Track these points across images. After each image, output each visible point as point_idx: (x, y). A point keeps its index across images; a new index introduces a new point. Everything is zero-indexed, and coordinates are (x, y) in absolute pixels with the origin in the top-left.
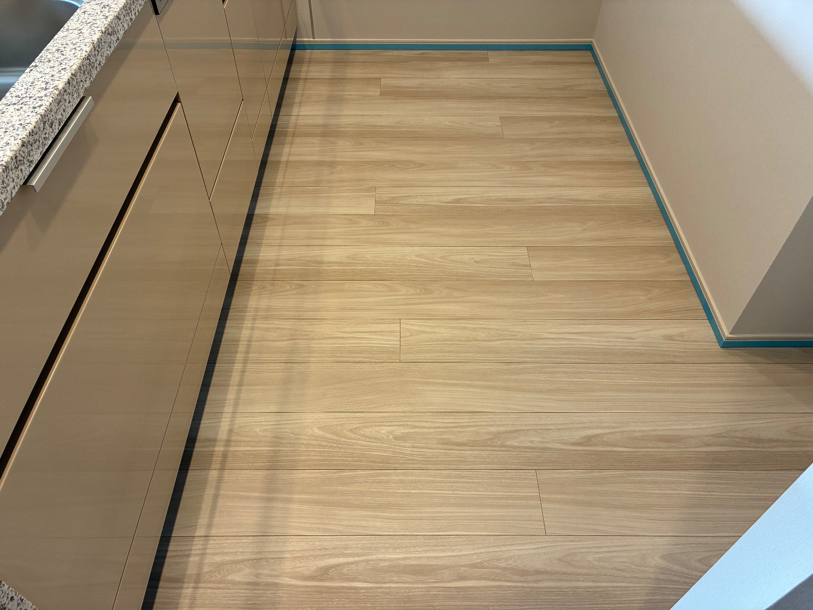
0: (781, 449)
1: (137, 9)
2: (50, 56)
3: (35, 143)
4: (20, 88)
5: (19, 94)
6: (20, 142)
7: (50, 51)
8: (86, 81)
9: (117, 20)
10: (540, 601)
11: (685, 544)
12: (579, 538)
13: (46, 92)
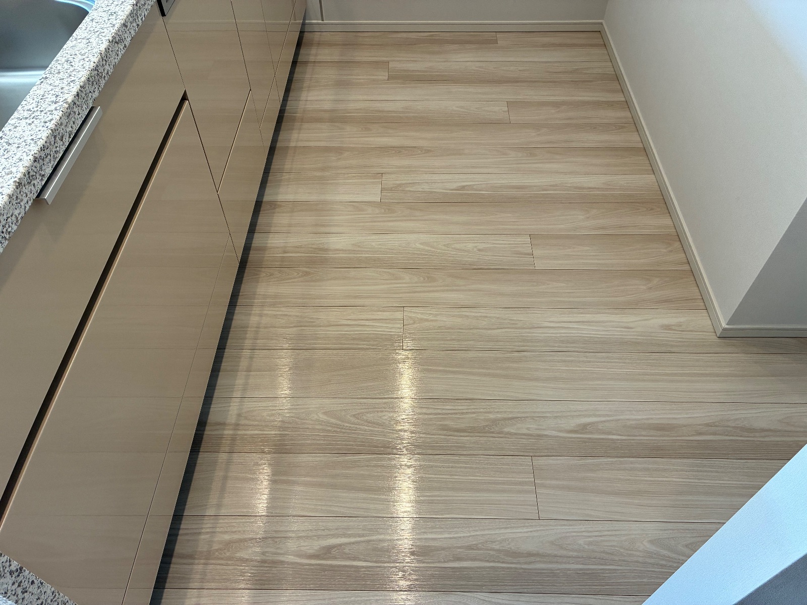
0: (773, 439)
1: (143, 14)
2: (59, 67)
3: (47, 157)
4: (32, 101)
5: (31, 107)
6: (32, 158)
7: (59, 62)
8: (94, 92)
9: (124, 28)
10: (531, 581)
11: (673, 530)
12: (571, 522)
13: (56, 105)
